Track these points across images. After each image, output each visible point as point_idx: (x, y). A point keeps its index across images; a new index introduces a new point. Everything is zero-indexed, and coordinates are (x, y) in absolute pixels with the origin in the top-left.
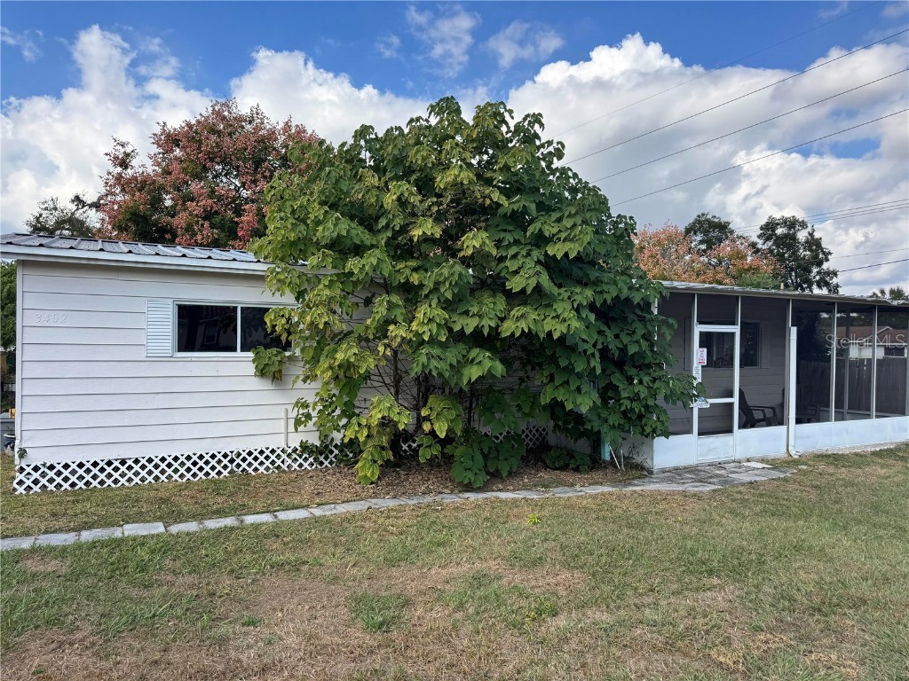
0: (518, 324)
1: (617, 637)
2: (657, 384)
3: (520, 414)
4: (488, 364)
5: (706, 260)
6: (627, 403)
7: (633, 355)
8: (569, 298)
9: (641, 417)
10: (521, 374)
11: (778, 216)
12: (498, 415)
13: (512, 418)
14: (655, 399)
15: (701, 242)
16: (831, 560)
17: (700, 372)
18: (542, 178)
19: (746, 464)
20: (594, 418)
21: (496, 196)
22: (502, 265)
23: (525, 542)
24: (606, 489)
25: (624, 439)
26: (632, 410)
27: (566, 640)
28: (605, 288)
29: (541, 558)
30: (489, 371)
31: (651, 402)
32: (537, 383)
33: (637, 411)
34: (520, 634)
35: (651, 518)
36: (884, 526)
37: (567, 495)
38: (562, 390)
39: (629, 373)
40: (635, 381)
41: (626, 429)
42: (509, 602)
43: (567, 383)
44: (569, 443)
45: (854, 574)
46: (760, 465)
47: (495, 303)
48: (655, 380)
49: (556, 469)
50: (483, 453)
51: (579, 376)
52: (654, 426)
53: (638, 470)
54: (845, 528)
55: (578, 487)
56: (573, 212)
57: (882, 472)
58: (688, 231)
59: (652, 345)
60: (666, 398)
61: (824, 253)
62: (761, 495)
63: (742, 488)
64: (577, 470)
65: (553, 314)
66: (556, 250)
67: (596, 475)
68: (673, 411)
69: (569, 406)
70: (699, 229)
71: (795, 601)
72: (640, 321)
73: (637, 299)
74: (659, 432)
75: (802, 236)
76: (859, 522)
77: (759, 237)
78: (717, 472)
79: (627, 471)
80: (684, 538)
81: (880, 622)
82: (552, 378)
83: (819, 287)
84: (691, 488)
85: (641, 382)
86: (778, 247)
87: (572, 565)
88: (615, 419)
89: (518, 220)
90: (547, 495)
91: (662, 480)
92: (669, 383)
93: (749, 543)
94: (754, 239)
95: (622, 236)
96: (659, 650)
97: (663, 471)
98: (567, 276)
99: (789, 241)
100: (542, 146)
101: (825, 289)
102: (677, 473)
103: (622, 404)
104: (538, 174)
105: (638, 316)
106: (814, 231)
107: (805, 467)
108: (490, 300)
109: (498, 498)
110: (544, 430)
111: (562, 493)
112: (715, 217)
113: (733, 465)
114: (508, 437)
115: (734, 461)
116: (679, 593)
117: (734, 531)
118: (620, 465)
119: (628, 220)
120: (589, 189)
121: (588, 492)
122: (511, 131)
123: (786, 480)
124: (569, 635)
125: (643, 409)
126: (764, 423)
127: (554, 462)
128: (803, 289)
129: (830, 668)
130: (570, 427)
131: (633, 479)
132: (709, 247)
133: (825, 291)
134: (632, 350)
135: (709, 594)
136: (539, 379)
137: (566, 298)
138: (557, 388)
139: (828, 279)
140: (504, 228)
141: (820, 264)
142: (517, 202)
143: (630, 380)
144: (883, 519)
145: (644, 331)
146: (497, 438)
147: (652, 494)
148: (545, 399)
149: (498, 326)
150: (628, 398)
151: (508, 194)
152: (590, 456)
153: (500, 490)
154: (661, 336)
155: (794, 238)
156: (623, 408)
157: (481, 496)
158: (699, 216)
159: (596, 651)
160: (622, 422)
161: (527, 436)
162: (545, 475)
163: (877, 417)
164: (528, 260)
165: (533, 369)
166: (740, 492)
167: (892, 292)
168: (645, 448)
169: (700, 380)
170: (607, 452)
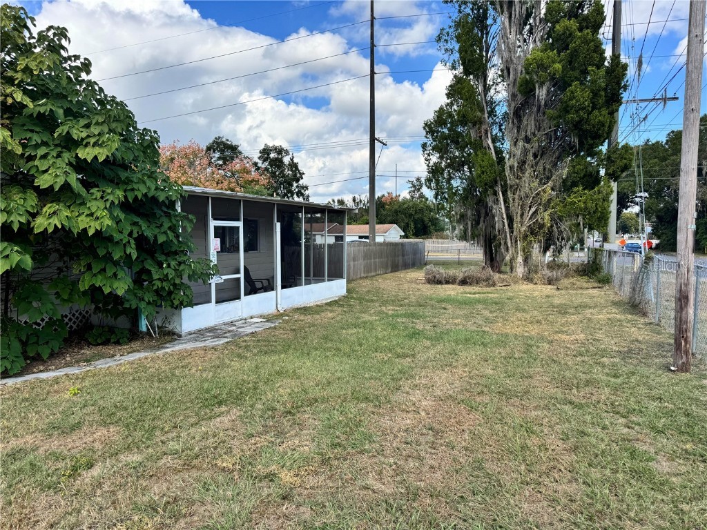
0: (51, 221)
1: (145, 471)
2: (182, 267)
3: (58, 301)
4: (16, 258)
5: (223, 173)
6: (158, 284)
7: (161, 244)
8: (102, 197)
9: (170, 293)
10: (61, 264)
11: (271, 144)
12: (34, 304)
13: (50, 306)
14: (182, 279)
15: (219, 158)
16: (299, 378)
17: (216, 256)
18: (70, 86)
19: (249, 320)
20: (131, 297)
21: (19, 96)
22: (31, 164)
23: (63, 412)
24: (142, 355)
25: (158, 313)
26: (163, 288)
27: (100, 485)
28: (135, 187)
29: (79, 423)
30: (17, 264)
31: (177, 281)
32: (75, 272)
33: (167, 289)
34: (55, 493)
35: (177, 372)
36: (329, 349)
37: (108, 365)
38: (100, 277)
39: (159, 259)
40: (164, 266)
41: (159, 304)
42: (45, 467)
43: (104, 270)
44: (109, 320)
45: (312, 383)
46: (259, 320)
47: (25, 199)
48: (180, 264)
49: (99, 345)
50: (20, 340)
51: (116, 264)
52: (181, 299)
53: (169, 335)
54: (308, 354)
55: (117, 357)
56: (100, 120)
57: (330, 315)
58: (209, 149)
59: (177, 237)
60: (189, 277)
61: (300, 173)
62: (259, 341)
63: (246, 338)
64: (118, 343)
65: (87, 212)
66: (86, 154)
67: (135, 345)
68: (195, 287)
69: (107, 290)
70: (217, 148)
71: (276, 410)
72: (166, 216)
73: (162, 197)
74: (185, 304)
75: (286, 160)
76: (316, 349)
77: (259, 158)
78: (230, 329)
79: (160, 338)
80: (202, 382)
81: (324, 411)
82: (89, 267)
83: (298, 196)
84: (210, 343)
85: (169, 266)
86: (272, 166)
87: (108, 422)
88: (149, 297)
89: (47, 122)
90: (88, 368)
91: (189, 341)
92: (190, 266)
93: (249, 376)
94: (256, 159)
95: (148, 147)
96: (179, 471)
97: (190, 334)
98: (100, 176)
99: (277, 163)
100: (69, 58)
101: (301, 197)
102: (200, 334)
103: (154, 284)
104: (64, 82)
105: (165, 212)
106: (293, 157)
107: (287, 318)
108: (19, 196)
109: (38, 379)
110: (87, 312)
111: (102, 365)
112: (228, 140)
113: (241, 322)
114: (51, 322)
115: (242, 320)
116: (196, 424)
117: (238, 370)
118: (155, 334)
119: (153, 134)
120: (117, 103)
121: (125, 360)
122: (34, 38)
123: (275, 328)
124: (102, 480)
125: (171, 287)
126: (262, 290)
127: (96, 340)
128: (288, 197)
129: (295, 449)
130: (110, 307)
131: (165, 343)
132: (225, 163)
133: (301, 200)
134: (161, 239)
135: (218, 419)
136: (76, 269)
137: (99, 197)
138: (95, 275)
139: (303, 191)
140: (30, 128)
141: (298, 181)
142: (44, 106)
143: (160, 265)
144: (330, 345)
145: (170, 224)
146: (39, 325)
147: (180, 352)
148: (84, 286)
149: (29, 223)
150: (159, 279)
151: (33, 96)
152: (130, 330)
153: (41, 371)
154: (184, 228)
155: (281, 161)
156: (155, 288)
157: (19, 380)
158: (216, 138)
159: (126, 487)
160: (155, 298)
161: (70, 320)
162: (87, 352)
163: (328, 280)
164: (59, 161)
165: (71, 259)
166: (245, 341)
167: (339, 201)
168: (175, 318)
169: (216, 263)
170: (144, 325)
